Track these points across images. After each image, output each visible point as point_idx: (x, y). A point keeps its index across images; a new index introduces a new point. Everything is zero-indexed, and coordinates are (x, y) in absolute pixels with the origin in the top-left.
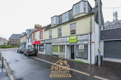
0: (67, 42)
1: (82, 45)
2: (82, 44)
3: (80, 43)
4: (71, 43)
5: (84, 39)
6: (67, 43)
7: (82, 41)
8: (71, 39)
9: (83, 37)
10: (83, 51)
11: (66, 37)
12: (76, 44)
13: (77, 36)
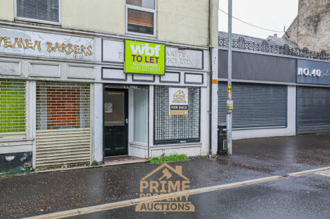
0: (106, 65)
1: (181, 89)
2: (182, 84)
3: (174, 77)
4: (133, 74)
5: (188, 66)
6: (109, 74)
7: (182, 73)
8: (135, 53)
9: (186, 58)
10: (186, 112)
11: (105, 37)
12: (157, 82)
13: (166, 45)
